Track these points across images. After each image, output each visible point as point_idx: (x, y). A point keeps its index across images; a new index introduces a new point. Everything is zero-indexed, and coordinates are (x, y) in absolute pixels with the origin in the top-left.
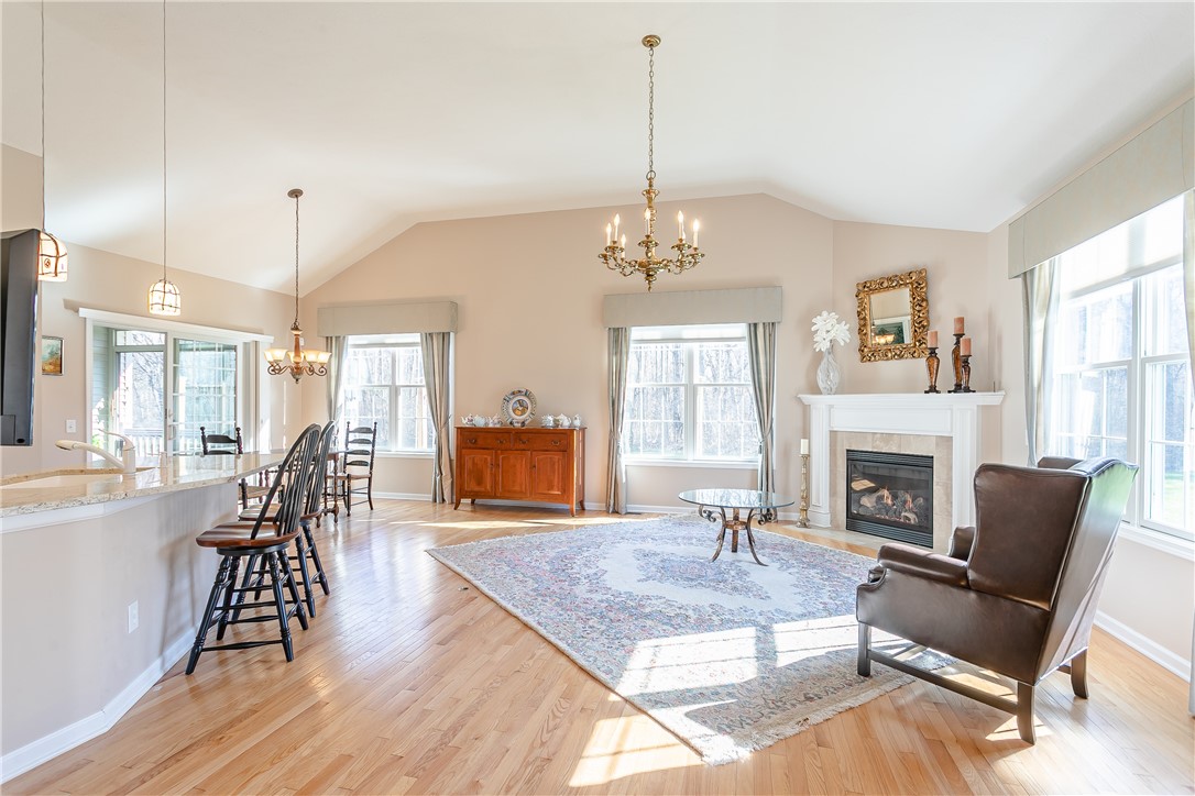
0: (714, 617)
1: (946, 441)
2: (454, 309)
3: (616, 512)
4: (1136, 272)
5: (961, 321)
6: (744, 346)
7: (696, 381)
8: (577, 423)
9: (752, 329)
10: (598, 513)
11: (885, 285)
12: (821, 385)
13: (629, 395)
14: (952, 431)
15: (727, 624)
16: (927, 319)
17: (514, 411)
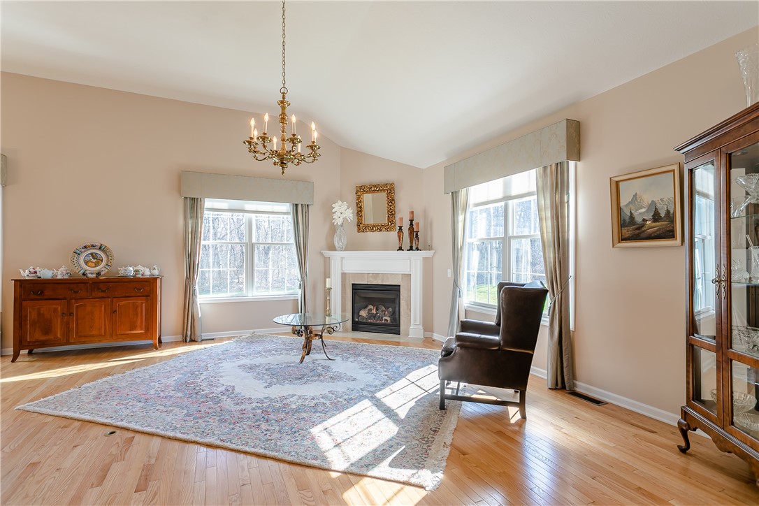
0: (339, 399)
1: (407, 277)
2: (3, 162)
3: (193, 341)
4: (507, 198)
5: (412, 213)
6: (290, 218)
7: (254, 241)
8: (156, 273)
9: (295, 207)
10: (176, 344)
11: (373, 189)
12: (337, 245)
14: (410, 270)
15: (351, 402)
16: (394, 210)
17: (86, 263)
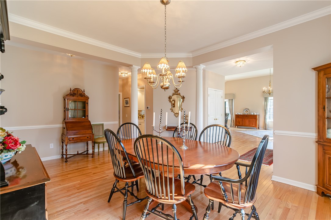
2: (234, 95)
3: (266, 129)
8: (258, 114)
10: (262, 129)
13: (268, 109)
17: (245, 112)
